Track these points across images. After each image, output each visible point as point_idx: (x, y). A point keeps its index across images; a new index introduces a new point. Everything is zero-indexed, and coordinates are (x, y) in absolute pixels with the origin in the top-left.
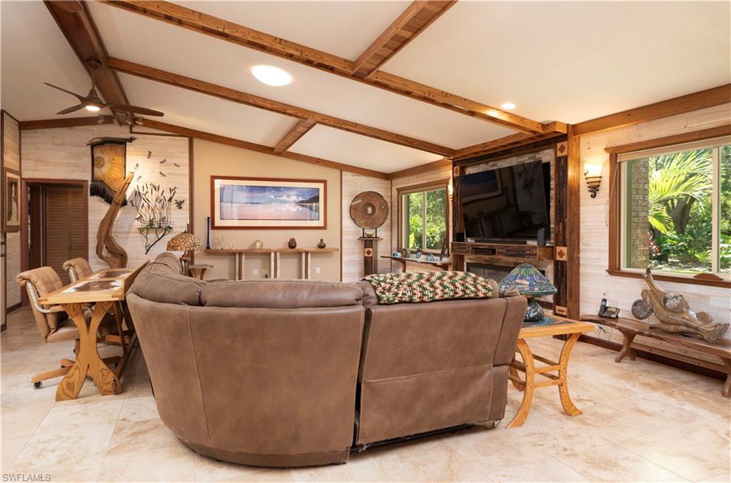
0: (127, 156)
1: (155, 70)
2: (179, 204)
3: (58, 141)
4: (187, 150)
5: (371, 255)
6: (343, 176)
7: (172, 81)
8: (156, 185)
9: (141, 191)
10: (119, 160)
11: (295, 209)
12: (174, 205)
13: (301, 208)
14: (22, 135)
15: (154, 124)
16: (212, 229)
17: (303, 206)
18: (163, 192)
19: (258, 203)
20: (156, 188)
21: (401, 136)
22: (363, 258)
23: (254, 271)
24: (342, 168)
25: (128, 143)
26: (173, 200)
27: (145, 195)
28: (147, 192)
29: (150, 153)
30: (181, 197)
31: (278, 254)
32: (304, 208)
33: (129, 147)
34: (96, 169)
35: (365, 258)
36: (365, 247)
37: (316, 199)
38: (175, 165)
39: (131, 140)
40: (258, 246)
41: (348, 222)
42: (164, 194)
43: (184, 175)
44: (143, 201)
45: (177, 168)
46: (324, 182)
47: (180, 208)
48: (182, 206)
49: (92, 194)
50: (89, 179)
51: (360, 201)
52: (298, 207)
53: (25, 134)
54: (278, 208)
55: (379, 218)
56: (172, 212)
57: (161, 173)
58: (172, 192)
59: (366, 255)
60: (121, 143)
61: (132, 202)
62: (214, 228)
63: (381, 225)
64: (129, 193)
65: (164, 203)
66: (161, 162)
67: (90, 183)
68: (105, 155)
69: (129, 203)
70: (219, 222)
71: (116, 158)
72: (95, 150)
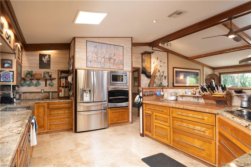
4: (167, 57)
6: (204, 68)
8: (159, 70)
13: (194, 79)
18: (161, 73)
24: (203, 65)
26: (163, 76)
29: (157, 58)
30: (165, 75)
33: (152, 55)
34: (143, 63)
39: (153, 52)
46: (200, 70)
47: (165, 79)
49: (142, 73)
50: (141, 67)
51: (209, 77)
56: (163, 80)
57: (160, 66)
58: (163, 73)
60: (150, 53)
65: (161, 77)
67: (141, 69)
68: (146, 58)
70: (175, 85)
71: (148, 59)
72: (143, 56)
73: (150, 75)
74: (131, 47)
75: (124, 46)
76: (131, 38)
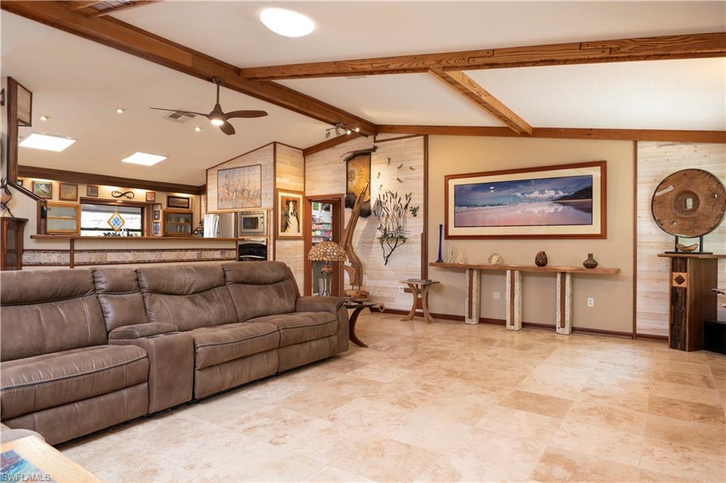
0: (372, 166)
1: (269, 68)
2: (414, 211)
3: (326, 162)
4: (422, 150)
5: (684, 285)
6: (639, 150)
7: (281, 75)
8: (394, 193)
9: (382, 200)
10: (365, 171)
11: (552, 210)
12: (409, 213)
13: (561, 208)
14: (306, 160)
15: (392, 128)
16: (446, 239)
17: (564, 204)
18: (400, 199)
19: (499, 205)
20: (394, 196)
21: (588, 44)
22: (667, 290)
23: (494, 293)
24: (636, 136)
25: (372, 153)
26: (409, 208)
27: (385, 204)
28: (387, 201)
29: (389, 159)
30: (416, 204)
31: (517, 273)
32: (566, 207)
33: (374, 156)
34: (349, 182)
35: (673, 290)
36: (673, 269)
37: (588, 193)
38: (411, 168)
39: (375, 149)
40: (494, 261)
41: (647, 227)
42: (401, 202)
43: (419, 178)
44: (383, 210)
45: (412, 171)
46: (602, 165)
47: (415, 216)
48: (417, 213)
49: (347, 207)
50: (345, 192)
51: (671, 188)
52: (556, 206)
53: (309, 158)
54: (527, 210)
55: (708, 217)
56: (408, 220)
57: (398, 179)
58: (408, 199)
59: (675, 284)
60: (366, 154)
61: (375, 211)
62: (448, 237)
63: (712, 229)
64: (373, 203)
65: (401, 210)
66: (399, 168)
67: (345, 196)
68: (356, 168)
69: (373, 213)
70: (453, 231)
71: (363, 169)
72: (350, 164)
73: (367, 208)
74: (272, 160)
75: (263, 164)
76: (273, 145)
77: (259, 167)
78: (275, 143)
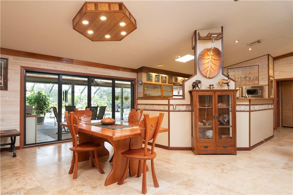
74: (267, 63)
75: (259, 65)
76: (267, 56)
77: (258, 66)
78: (268, 55)
